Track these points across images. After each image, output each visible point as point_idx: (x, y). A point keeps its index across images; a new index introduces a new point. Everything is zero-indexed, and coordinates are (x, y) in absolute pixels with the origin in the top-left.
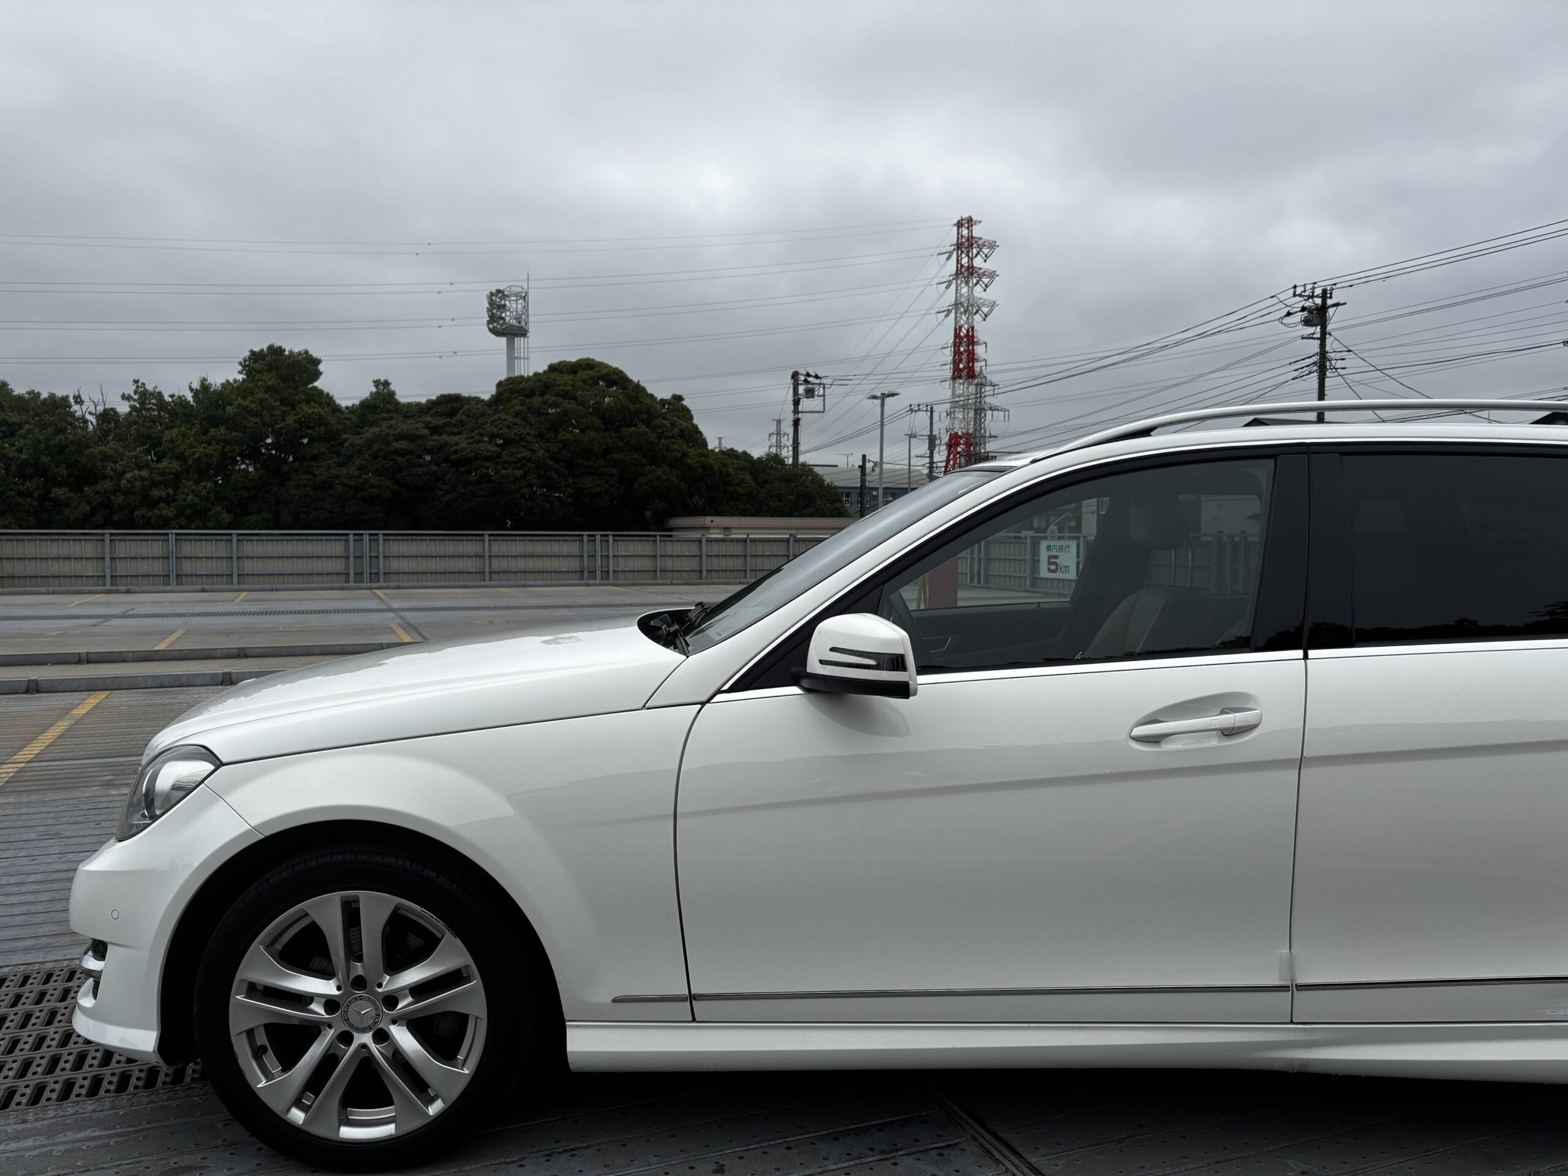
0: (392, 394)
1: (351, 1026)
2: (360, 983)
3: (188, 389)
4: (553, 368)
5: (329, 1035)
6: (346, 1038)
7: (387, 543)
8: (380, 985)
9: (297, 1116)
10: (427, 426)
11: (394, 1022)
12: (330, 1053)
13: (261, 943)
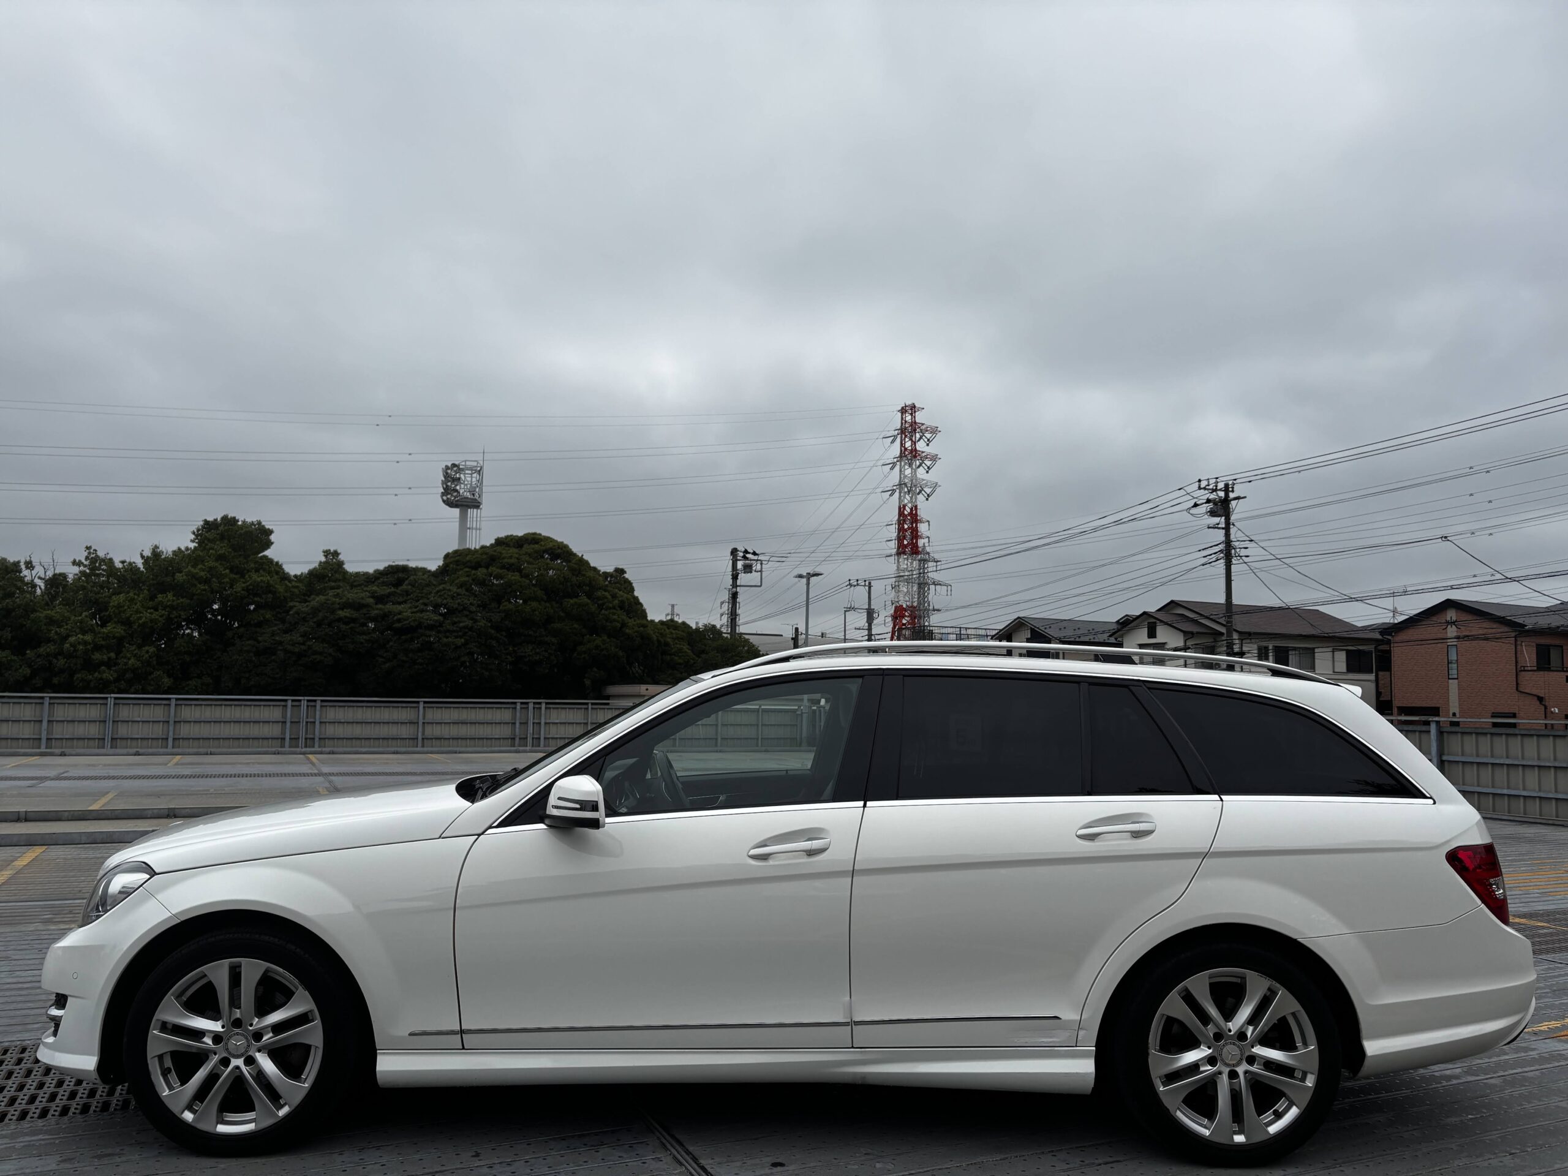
0: (341, 564)
1: (230, 1053)
2: (237, 1023)
3: (139, 556)
4: (499, 542)
5: (215, 1059)
6: (225, 1062)
7: (324, 709)
8: (251, 1025)
9: (188, 1116)
10: (373, 596)
11: (259, 1051)
12: (214, 1072)
13: (172, 995)
